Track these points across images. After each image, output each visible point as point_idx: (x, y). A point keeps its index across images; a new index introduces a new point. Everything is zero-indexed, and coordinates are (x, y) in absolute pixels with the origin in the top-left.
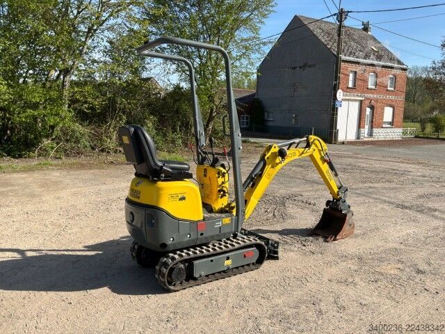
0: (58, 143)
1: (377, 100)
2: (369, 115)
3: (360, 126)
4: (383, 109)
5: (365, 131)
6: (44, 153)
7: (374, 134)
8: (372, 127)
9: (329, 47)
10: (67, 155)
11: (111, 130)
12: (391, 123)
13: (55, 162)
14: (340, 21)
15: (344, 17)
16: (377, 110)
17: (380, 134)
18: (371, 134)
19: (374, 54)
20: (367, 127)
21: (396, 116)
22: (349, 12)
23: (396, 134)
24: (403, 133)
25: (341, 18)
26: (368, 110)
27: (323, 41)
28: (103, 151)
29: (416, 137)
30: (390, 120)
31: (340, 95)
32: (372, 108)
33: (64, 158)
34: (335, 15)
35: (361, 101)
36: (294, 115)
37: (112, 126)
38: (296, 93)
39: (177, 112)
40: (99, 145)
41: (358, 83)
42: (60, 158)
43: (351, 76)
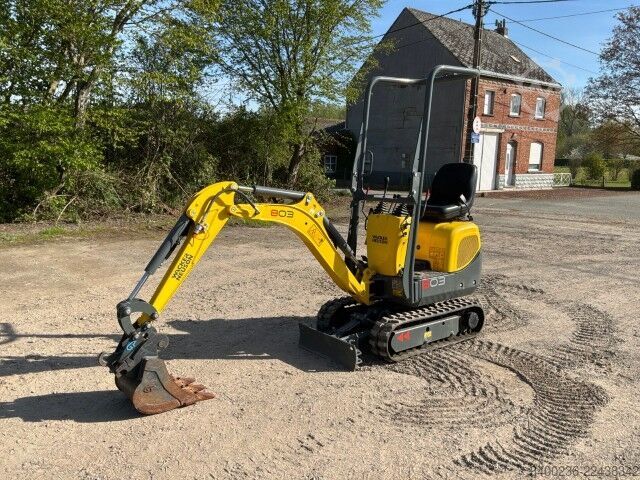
0: (68, 200)
1: (520, 133)
2: (511, 155)
3: (498, 170)
4: (529, 146)
5: (505, 177)
6: (46, 214)
7: (517, 182)
8: (513, 172)
9: (456, 55)
10: (84, 218)
11: (150, 177)
12: (540, 167)
13: (67, 228)
14: (478, 17)
15: (483, 10)
16: (521, 148)
17: (525, 182)
18: (512, 183)
19: (516, 67)
20: (507, 172)
21: (545, 155)
22: (490, 3)
23: (545, 181)
24: (554, 180)
25: (480, 11)
26: (509, 147)
27: (447, 46)
28: (137, 210)
29: (571, 186)
30: (538, 162)
31: (477, 124)
32: (514, 144)
33: (79, 221)
34: (470, 7)
35: (500, 134)
36: (404, 155)
37: (151, 171)
38: (406, 122)
39: (244, 149)
40: (132, 202)
41: (497, 108)
42: (74, 222)
43: (487, 97)
